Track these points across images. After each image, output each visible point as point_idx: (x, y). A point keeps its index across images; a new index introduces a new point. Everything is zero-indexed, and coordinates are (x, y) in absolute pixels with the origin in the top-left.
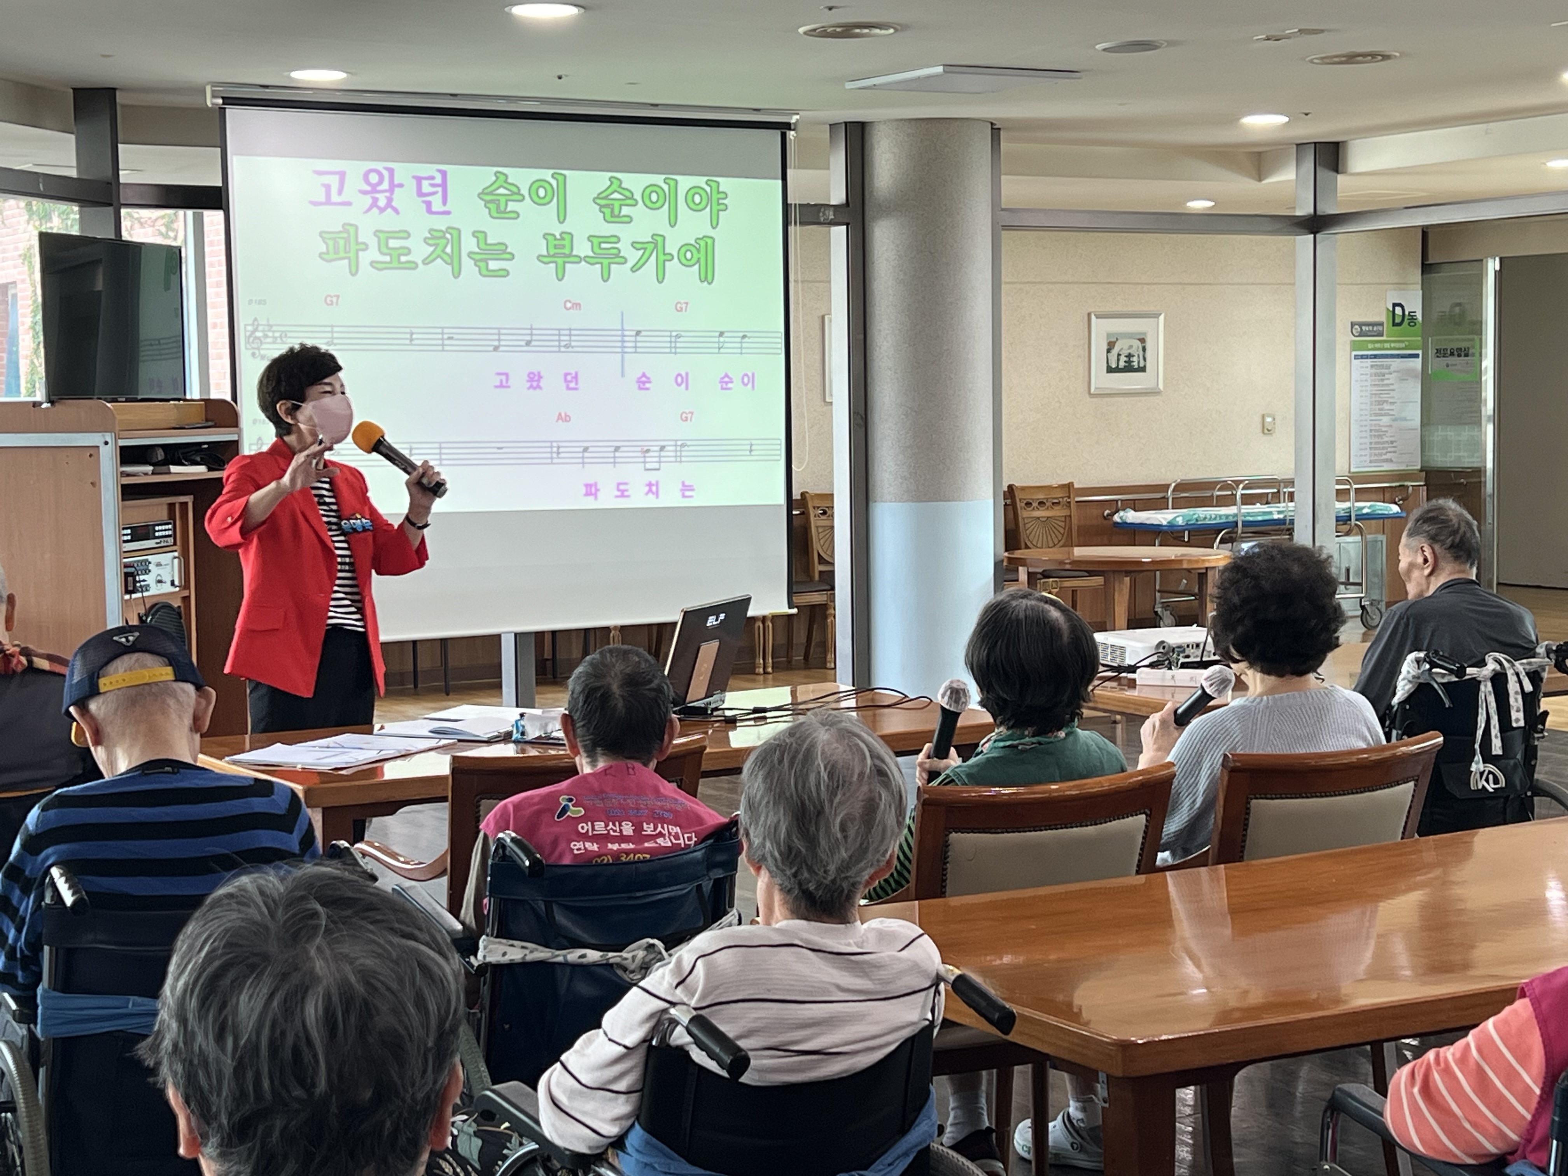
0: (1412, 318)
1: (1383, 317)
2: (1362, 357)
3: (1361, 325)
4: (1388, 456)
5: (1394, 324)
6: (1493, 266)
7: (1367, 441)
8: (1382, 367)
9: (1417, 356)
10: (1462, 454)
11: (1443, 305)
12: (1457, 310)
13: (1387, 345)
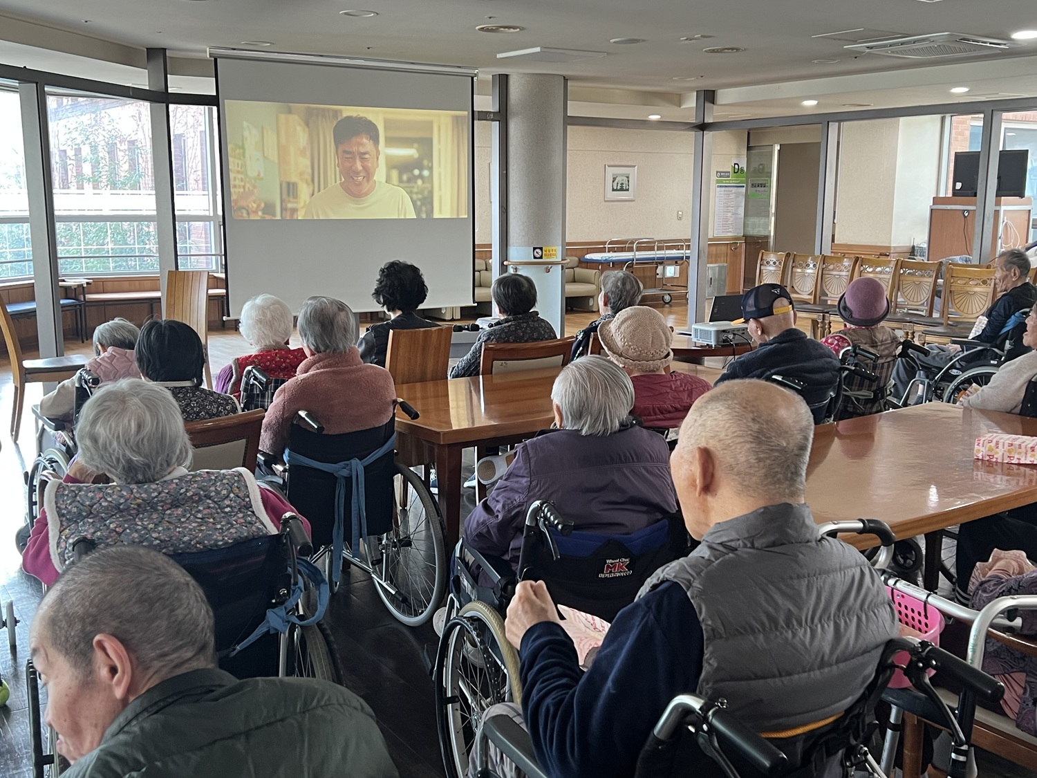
0: (742, 170)
1: (730, 170)
2: (721, 186)
3: (720, 172)
4: (730, 230)
5: (735, 172)
6: (777, 148)
7: (721, 223)
8: (729, 191)
9: (743, 186)
10: (761, 229)
11: (755, 165)
12: (761, 167)
13: (731, 182)
